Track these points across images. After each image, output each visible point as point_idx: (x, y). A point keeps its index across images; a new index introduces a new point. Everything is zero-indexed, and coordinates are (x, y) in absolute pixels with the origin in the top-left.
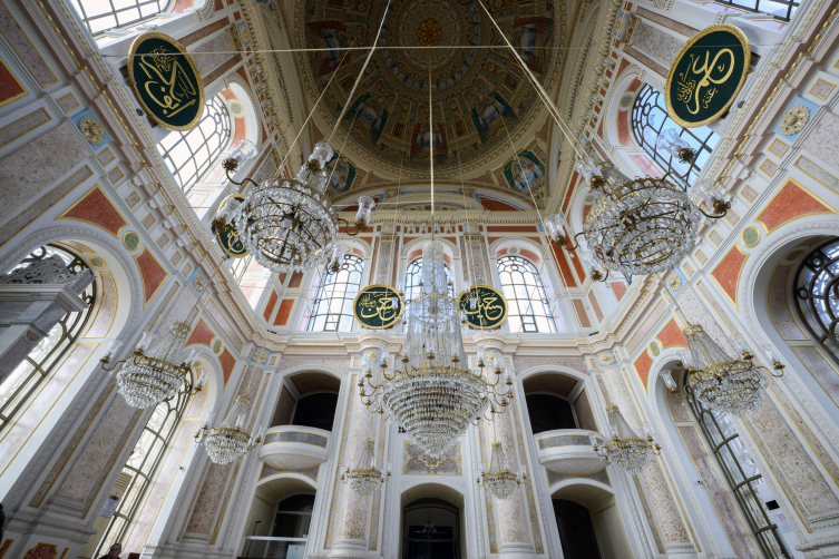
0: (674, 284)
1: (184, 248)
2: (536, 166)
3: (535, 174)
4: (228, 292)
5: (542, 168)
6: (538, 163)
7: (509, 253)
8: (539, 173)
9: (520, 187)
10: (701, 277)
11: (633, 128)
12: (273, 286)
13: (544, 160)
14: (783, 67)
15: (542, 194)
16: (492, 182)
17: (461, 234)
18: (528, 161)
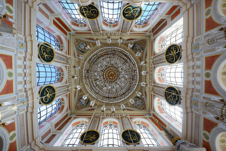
0: (22, 45)
1: (193, 61)
2: (80, 49)
3: (80, 47)
4: (188, 36)
5: (78, 49)
6: (80, 50)
7: (83, 24)
8: (79, 48)
9: (83, 43)
10: (15, 53)
11: (58, 69)
12: (171, 22)
13: (78, 51)
14: (34, 109)
15: (76, 42)
16: (92, 44)
17: (100, 32)
18: (83, 50)
